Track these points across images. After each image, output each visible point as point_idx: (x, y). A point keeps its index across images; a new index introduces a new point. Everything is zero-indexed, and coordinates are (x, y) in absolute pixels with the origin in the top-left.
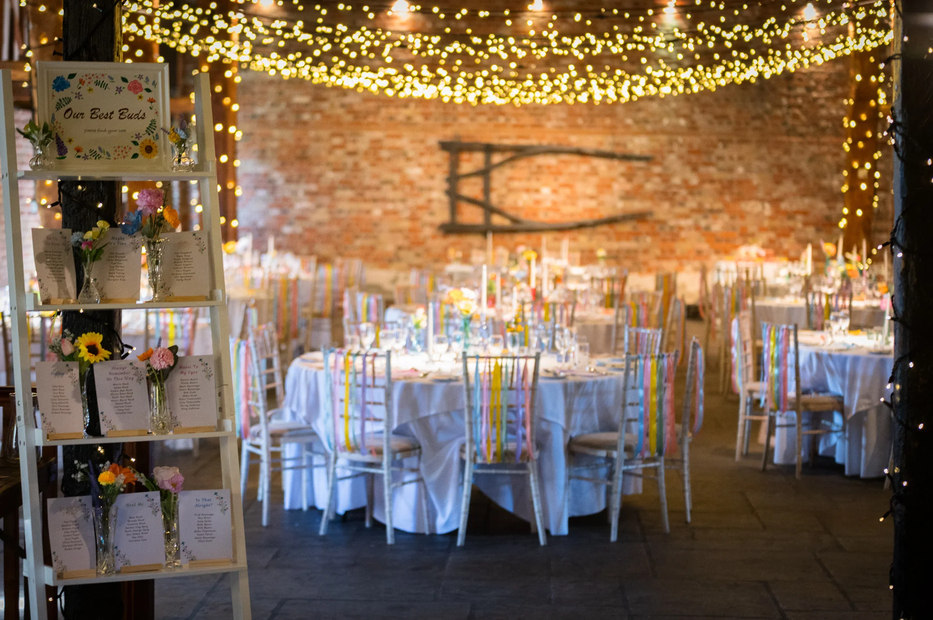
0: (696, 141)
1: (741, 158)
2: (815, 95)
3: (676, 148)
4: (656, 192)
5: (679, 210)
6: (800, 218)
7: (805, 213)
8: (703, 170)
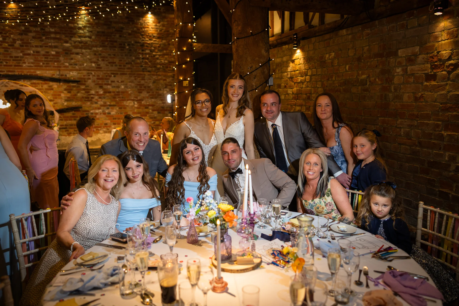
0: (101, 74)
1: (122, 82)
2: (154, 53)
3: (91, 77)
4: (83, 97)
5: (95, 105)
6: (150, 107)
7: (153, 105)
8: (105, 87)
